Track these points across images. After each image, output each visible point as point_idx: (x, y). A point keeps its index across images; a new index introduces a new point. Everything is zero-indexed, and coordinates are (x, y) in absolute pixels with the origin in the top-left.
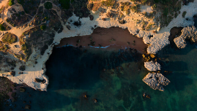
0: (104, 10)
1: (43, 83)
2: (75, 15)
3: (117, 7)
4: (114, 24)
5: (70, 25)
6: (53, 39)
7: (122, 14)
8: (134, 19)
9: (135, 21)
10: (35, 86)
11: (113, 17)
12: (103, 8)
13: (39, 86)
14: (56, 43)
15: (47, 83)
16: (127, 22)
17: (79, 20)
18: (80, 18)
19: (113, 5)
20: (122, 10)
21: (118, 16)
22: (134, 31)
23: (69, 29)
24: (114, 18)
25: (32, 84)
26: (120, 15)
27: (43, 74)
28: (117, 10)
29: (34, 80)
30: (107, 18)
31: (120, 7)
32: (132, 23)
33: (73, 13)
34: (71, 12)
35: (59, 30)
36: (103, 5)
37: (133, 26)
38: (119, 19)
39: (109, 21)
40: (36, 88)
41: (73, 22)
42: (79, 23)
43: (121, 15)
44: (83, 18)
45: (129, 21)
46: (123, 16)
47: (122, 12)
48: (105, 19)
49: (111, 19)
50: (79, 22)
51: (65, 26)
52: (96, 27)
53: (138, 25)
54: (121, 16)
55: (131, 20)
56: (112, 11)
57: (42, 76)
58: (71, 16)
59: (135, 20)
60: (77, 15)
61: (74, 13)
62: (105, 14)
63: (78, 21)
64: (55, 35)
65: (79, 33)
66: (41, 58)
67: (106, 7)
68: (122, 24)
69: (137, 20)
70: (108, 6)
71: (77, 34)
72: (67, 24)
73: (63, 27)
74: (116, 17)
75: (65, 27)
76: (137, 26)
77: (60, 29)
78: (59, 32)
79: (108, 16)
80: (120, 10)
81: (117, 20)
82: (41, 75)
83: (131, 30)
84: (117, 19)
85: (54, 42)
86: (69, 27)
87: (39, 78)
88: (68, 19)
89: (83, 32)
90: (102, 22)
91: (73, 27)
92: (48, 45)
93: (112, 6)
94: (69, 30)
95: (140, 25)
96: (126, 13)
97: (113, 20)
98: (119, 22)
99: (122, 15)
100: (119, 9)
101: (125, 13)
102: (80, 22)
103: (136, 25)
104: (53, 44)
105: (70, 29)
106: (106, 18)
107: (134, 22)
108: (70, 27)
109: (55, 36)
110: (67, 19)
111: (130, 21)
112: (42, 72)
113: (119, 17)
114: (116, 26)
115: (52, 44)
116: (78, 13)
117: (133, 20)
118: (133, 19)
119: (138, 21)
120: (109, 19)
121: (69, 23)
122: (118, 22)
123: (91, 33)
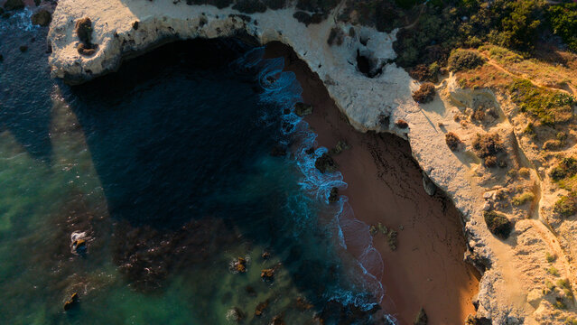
0: (492, 113)
1: (80, 51)
2: (395, 39)
3: (550, 147)
4: (463, 193)
5: (347, 39)
6: (262, 10)
7: (531, 194)
8: (557, 266)
9: (549, 278)
10: (58, 30)
11: (490, 166)
12: (499, 98)
13: (63, 43)
14: (256, 23)
15: (86, 60)
16: (514, 244)
17: (384, 64)
18: (395, 61)
19: (544, 124)
20: (556, 176)
21: (515, 185)
22: (500, 306)
23: (330, 42)
24: (488, 175)
25: (65, 19)
26: (521, 191)
27: (116, 36)
28: (540, 157)
29: (84, 17)
30: (469, 148)
31: (559, 157)
32: (528, 271)
33: (396, 31)
34: (396, 21)
35: (307, 12)
36: (514, 90)
37: (517, 287)
38: (501, 197)
39: (459, 164)
40: (53, 36)
41: (363, 48)
42: (374, 70)
43: (526, 194)
44: (401, 70)
45: (526, 248)
46: (529, 207)
47: (546, 184)
48: (454, 144)
49: (476, 167)
50: (378, 66)
51: (333, 23)
52: (400, 133)
53: (541, 310)
54: (519, 197)
55: (541, 256)
56: (515, 144)
57: (107, 35)
58: (380, 29)
59: (556, 274)
60: (398, 47)
61: (398, 34)
62: (480, 130)
63: (380, 63)
64: (281, 8)
65: (335, 80)
66: (175, 3)
67: (512, 107)
68: (489, 225)
69: (566, 284)
70: (523, 110)
71: (327, 76)
72: (345, 29)
73: (326, 18)
74: (498, 181)
75: (330, 23)
76: (535, 304)
77: (311, 14)
78: (300, 17)
79: (477, 146)
80: (549, 171)
81: (490, 193)
82: (111, 29)
83: (490, 285)
84: (493, 194)
85: (254, 16)
86: (336, 39)
87: (96, 28)
88: (363, 24)
89: (349, 90)
90: (436, 141)
91: (345, 53)
92: (231, 5)
93: (537, 123)
94: (326, 45)
95: (553, 316)
96: (558, 205)
97: (478, 180)
98: (489, 209)
99: (531, 199)
100: (548, 158)
101: (549, 198)
102: (380, 71)
103: (535, 294)
104: (243, 18)
105: (335, 46)
106: (464, 146)
107: (539, 274)
108: (340, 43)
109: (279, 11)
110: (363, 21)
111: (532, 256)
112: (125, 28)
113: (511, 193)
114: (459, 205)
115: (243, 14)
116: (408, 41)
117: (547, 265)
118: (552, 260)
119: (562, 292)
120: (468, 158)
121: (352, 33)
122: (485, 205)
123: (364, 121)
